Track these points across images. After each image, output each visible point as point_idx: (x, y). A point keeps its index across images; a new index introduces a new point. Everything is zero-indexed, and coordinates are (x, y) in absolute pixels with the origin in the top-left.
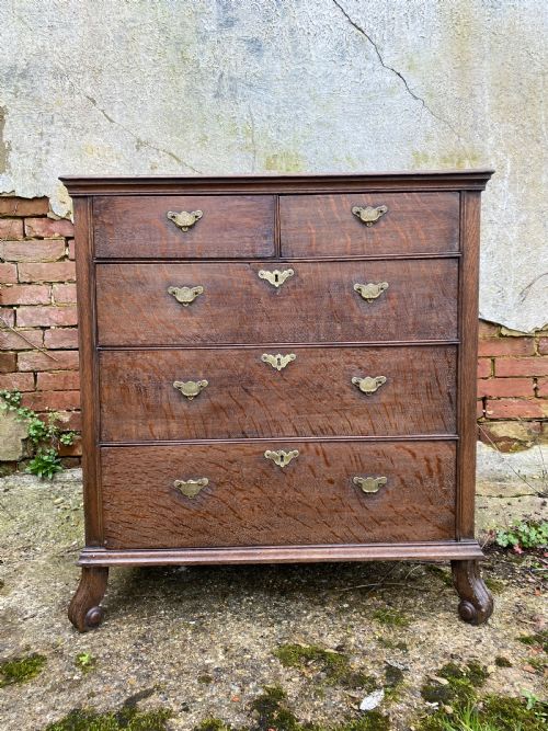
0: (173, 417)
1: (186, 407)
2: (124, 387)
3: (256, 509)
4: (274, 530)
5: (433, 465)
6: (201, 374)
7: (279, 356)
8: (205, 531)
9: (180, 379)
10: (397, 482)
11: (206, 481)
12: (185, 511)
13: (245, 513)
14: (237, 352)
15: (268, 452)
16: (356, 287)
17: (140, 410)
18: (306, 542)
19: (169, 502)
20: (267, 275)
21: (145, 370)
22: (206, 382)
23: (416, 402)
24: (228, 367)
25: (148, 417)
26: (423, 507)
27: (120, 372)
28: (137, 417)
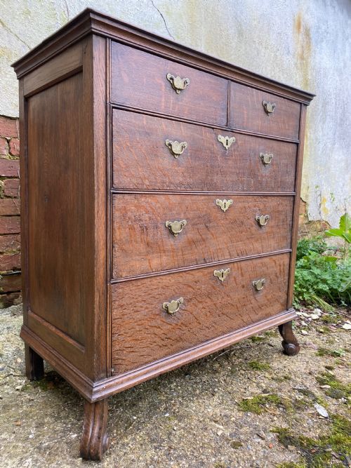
0: (164, 251)
1: (172, 243)
2: (132, 228)
3: (208, 314)
4: (216, 327)
5: (282, 267)
6: (182, 215)
7: (225, 201)
8: (179, 339)
9: (169, 220)
10: (269, 281)
11: (182, 299)
12: (169, 326)
13: (202, 319)
14: (203, 198)
15: (215, 271)
16: (261, 154)
17: (142, 248)
18: (231, 329)
19: (159, 322)
20: (222, 139)
21: (147, 212)
22: (185, 222)
23: (278, 230)
24: (198, 209)
25: (148, 253)
26: (277, 294)
27: (129, 214)
28: (140, 254)
